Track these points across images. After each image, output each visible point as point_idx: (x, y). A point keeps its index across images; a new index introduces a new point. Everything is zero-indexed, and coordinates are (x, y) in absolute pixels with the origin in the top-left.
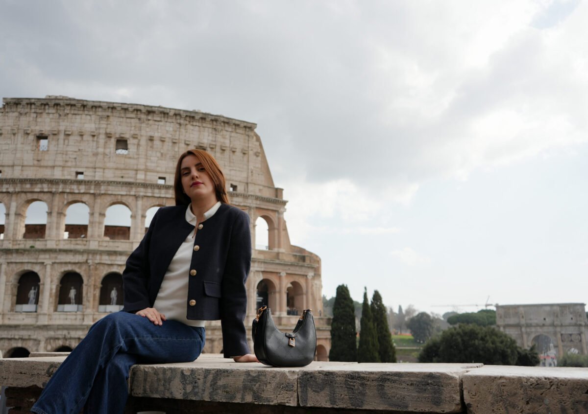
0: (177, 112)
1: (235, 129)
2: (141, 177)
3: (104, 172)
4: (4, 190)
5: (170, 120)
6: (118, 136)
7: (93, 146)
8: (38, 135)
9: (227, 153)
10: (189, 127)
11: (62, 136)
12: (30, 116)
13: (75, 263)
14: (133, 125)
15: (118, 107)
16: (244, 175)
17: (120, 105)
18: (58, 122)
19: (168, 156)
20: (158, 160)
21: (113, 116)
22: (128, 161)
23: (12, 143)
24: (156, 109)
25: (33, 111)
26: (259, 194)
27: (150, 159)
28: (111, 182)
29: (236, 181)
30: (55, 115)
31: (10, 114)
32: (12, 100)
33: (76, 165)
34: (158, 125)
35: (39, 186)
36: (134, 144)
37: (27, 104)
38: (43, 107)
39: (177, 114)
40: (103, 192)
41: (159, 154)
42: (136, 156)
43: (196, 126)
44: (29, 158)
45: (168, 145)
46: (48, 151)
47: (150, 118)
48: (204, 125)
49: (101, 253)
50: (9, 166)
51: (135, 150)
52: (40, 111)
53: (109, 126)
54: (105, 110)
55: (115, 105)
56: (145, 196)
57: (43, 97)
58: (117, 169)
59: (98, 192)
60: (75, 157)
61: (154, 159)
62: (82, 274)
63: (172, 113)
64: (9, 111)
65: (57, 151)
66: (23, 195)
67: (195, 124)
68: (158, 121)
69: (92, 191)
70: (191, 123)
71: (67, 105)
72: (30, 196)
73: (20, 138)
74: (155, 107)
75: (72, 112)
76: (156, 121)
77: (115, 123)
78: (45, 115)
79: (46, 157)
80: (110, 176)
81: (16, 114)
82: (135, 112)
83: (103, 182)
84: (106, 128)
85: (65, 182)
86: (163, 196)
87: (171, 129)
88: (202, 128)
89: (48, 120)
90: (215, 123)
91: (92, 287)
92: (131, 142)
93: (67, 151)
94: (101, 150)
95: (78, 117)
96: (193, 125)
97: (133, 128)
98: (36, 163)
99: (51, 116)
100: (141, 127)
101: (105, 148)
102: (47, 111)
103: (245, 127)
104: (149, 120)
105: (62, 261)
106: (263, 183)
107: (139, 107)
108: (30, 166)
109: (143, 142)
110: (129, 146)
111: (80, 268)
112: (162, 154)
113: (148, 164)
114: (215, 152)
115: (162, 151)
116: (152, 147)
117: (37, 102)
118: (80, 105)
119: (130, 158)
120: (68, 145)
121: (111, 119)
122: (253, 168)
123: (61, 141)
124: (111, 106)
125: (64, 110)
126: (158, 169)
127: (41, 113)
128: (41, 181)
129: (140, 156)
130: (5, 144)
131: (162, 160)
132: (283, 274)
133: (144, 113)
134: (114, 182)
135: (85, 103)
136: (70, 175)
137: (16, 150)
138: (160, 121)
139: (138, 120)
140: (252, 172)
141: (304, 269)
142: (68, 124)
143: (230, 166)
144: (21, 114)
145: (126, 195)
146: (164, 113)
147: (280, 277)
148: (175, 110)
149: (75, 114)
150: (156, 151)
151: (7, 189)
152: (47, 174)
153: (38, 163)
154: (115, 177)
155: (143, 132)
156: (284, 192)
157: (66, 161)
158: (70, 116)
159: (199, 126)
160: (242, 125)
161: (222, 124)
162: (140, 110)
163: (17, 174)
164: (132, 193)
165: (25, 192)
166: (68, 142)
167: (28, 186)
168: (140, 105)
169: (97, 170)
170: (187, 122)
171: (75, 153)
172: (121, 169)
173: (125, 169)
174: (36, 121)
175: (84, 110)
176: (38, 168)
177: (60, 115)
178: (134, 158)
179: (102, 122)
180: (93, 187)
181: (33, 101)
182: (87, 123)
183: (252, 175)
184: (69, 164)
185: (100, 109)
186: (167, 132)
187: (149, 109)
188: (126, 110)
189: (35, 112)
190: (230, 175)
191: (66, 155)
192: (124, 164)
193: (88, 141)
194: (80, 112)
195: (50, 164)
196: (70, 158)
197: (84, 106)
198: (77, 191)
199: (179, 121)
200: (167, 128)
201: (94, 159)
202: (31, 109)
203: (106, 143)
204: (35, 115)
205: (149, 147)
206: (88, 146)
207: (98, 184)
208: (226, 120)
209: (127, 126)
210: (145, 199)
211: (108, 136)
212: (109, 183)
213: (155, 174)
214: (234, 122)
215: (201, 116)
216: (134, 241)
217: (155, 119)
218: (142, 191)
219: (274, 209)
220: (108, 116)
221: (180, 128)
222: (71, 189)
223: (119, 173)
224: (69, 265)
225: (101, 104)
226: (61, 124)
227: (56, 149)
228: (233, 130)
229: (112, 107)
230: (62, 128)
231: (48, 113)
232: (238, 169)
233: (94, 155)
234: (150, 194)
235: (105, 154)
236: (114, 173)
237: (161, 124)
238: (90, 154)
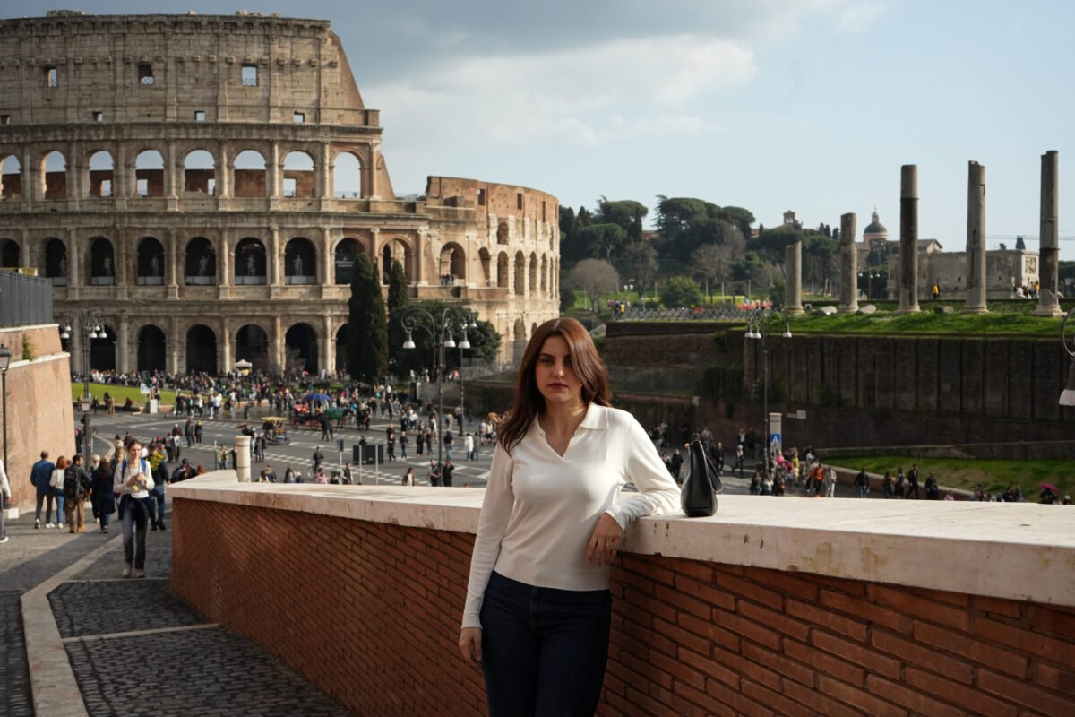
0: (211, 20)
1: (299, 32)
2: (172, 114)
3: (126, 111)
4: (15, 141)
5: (204, 31)
6: (138, 60)
7: (109, 77)
8: (44, 65)
9: (287, 69)
10: (232, 37)
11: (71, 67)
12: (32, 42)
13: (101, 228)
14: (157, 42)
15: (135, 21)
16: (314, 97)
17: (135, 19)
18: (66, 47)
19: (205, 82)
20: (193, 88)
21: (129, 33)
22: (154, 93)
23: (17, 78)
24: (183, 18)
25: (34, 34)
26: (338, 123)
27: (182, 88)
28: (134, 124)
29: (301, 108)
30: (61, 37)
31: (10, 40)
32: (9, 22)
33: (92, 103)
34: (189, 40)
35: (52, 133)
36: (160, 70)
37: (27, 25)
38: (45, 29)
39: (213, 22)
40: (126, 137)
41: (193, 81)
42: (163, 86)
43: (240, 35)
44: (36, 97)
45: (204, 68)
46: (58, 86)
47: (177, 31)
48: (252, 32)
49: (129, 214)
50: (16, 109)
51: (162, 78)
52: (43, 34)
53: (127, 48)
54: (118, 27)
55: (130, 19)
56: (178, 139)
57: (43, 15)
58: (141, 105)
59: (120, 137)
60: (89, 92)
61: (187, 87)
62: (111, 240)
63: (204, 22)
64: (7, 36)
65: (68, 86)
66: (36, 146)
67: (238, 32)
68: (189, 34)
69: (113, 137)
70: (234, 32)
71: (74, 23)
72: (44, 147)
73: (24, 72)
74: (182, 16)
75: (80, 33)
76: (185, 34)
77: (133, 42)
78: (48, 39)
79: (57, 95)
80: (133, 115)
81: (14, 40)
82: (158, 25)
83: (125, 125)
84: (124, 51)
85: (80, 127)
86: (200, 137)
87: (207, 43)
88: (249, 37)
89: (53, 45)
90: (267, 28)
91: (124, 256)
92: (157, 66)
93: (79, 86)
94: (119, 81)
95: (88, 38)
96: (236, 34)
97: (157, 48)
98: (46, 103)
99: (56, 39)
100: (166, 44)
101: (124, 78)
102: (50, 34)
103: (313, 27)
104: (177, 34)
105: (87, 226)
106: (346, 106)
107: (160, 19)
108: (40, 108)
109: (171, 67)
110: (154, 73)
111: (108, 233)
112: (197, 80)
113: (181, 95)
114: (270, 70)
115: (197, 76)
116: (183, 72)
117: (37, 22)
119: (156, 89)
120: (80, 78)
121: (129, 38)
122: (327, 86)
123: (71, 73)
124: (125, 20)
125: (70, 31)
126: (194, 100)
127: (44, 37)
128: (54, 127)
129: (169, 86)
130: (8, 80)
131: (197, 88)
132: (377, 231)
133: (169, 25)
134: (138, 124)
135: (93, 20)
136: (86, 117)
137: (21, 87)
138: (192, 34)
139: (162, 36)
140: (326, 92)
141: (410, 223)
142: (77, 49)
143: (292, 87)
144: (21, 39)
145: (155, 139)
146: (195, 23)
147: (371, 236)
148: (209, 17)
149: (84, 35)
150: (190, 77)
151: (17, 139)
152: (57, 117)
153: (49, 104)
154: (139, 116)
155: (171, 53)
156: (380, 114)
157: (80, 99)
158: (78, 38)
159: (245, 35)
160: (307, 25)
161: (278, 27)
162: (163, 23)
163: (27, 119)
164: (162, 136)
165: (38, 142)
166: (80, 74)
167: (40, 134)
168: (162, 15)
169: (117, 109)
170: (228, 32)
171: (90, 88)
172: (146, 105)
173: (151, 105)
174: (40, 48)
175: (94, 29)
176: (49, 110)
177: (66, 38)
178: (160, 89)
179: (117, 43)
180: (113, 132)
181: (32, 21)
182: (99, 47)
183: (326, 96)
184: (84, 102)
186: (202, 48)
187: (174, 19)
188: (145, 24)
189: (37, 36)
190: (293, 99)
191: (79, 90)
192: (150, 98)
193: (102, 70)
194: (90, 32)
195: (62, 103)
196: (84, 94)
197: (93, 24)
198: (95, 138)
199: (216, 31)
200: (202, 43)
201: (112, 94)
202: (32, 31)
203: (125, 71)
204: (36, 40)
205: (179, 72)
206: (104, 78)
207: (119, 128)
208: (281, 22)
209: (150, 46)
210: (179, 143)
211: (126, 62)
212: (132, 125)
213: (190, 108)
214: (294, 22)
215: (245, 20)
216: (168, 198)
217: (184, 31)
218: (173, 134)
219: (362, 141)
220: (124, 35)
221: (218, 41)
222: (88, 136)
223: (144, 110)
224: (96, 231)
225: (113, 19)
226: (69, 49)
227: (66, 83)
228: (296, 34)
229: (127, 22)
230: (71, 56)
231: (53, 36)
232: (304, 90)
233: (111, 88)
234: (183, 137)
235: (125, 87)
236: (138, 111)
237: (194, 37)
238: (107, 87)
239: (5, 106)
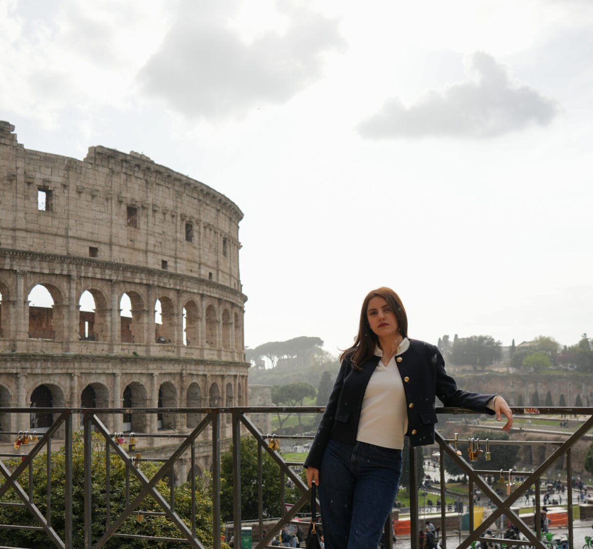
2: (203, 272)
4: (107, 278)
5: (215, 206)
7: (172, 229)
8: (129, 205)
11: (150, 212)
14: (195, 207)
15: (193, 184)
18: (146, 192)
19: (213, 248)
20: (208, 252)
21: (185, 193)
22: (193, 250)
23: (106, 212)
25: (124, 170)
30: (142, 181)
31: (100, 169)
32: (108, 152)
34: (208, 210)
35: (138, 275)
36: (197, 232)
38: (133, 168)
41: (208, 246)
42: (198, 247)
44: (124, 236)
45: (213, 234)
46: (139, 229)
47: (205, 200)
50: (105, 244)
51: (198, 239)
52: (130, 173)
53: (183, 206)
57: (127, 152)
58: (188, 260)
59: (182, 288)
60: (160, 240)
61: (206, 251)
62: (176, 386)
64: (100, 164)
65: (147, 230)
66: (122, 285)
67: (225, 212)
69: (178, 287)
72: (128, 287)
73: (114, 206)
75: (157, 181)
76: (207, 204)
77: (186, 202)
78: (134, 179)
79: (139, 237)
80: (184, 268)
81: (106, 170)
82: (199, 193)
84: (181, 208)
87: (214, 216)
89: (136, 187)
92: (195, 228)
93: (154, 232)
94: (178, 235)
95: (161, 189)
96: (222, 213)
97: (195, 211)
98: (130, 243)
99: (139, 182)
100: (200, 210)
101: (180, 233)
102: (137, 175)
104: (204, 202)
107: (204, 188)
108: (125, 247)
110: (194, 233)
112: (210, 246)
113: (205, 257)
115: (210, 242)
117: (132, 160)
118: (167, 174)
120: (155, 225)
121: (184, 197)
123: (150, 219)
124: (188, 181)
125: (151, 177)
126: (209, 263)
127: (131, 175)
129: (201, 246)
130: (99, 211)
131: (210, 252)
133: (204, 195)
136: (158, 264)
137: (110, 222)
138: (209, 205)
142: (154, 196)
144: (112, 172)
146: (214, 197)
148: (221, 195)
149: (158, 184)
150: (207, 242)
151: (110, 275)
153: (133, 244)
154: (187, 270)
155: (201, 218)
157: (155, 246)
158: (155, 186)
162: (203, 191)
166: (155, 221)
167: (129, 274)
168: (206, 185)
169: (177, 260)
171: (160, 236)
172: (191, 261)
173: (193, 261)
174: (126, 185)
175: (166, 182)
176: (132, 251)
177: (147, 183)
179: (178, 199)
180: (178, 282)
184: (157, 249)
185: (177, 183)
186: (212, 218)
189: (125, 173)
191: (154, 237)
192: (192, 254)
193: (169, 222)
194: (163, 183)
195: (142, 246)
197: (169, 176)
199: (219, 208)
200: (212, 214)
201: (174, 246)
202: (122, 167)
203: (180, 226)
204: (123, 176)
205: (204, 236)
206: (169, 229)
207: (181, 278)
213: (207, 269)
220: (182, 193)
221: (217, 215)
226: (149, 194)
230: (150, 201)
231: (137, 177)
233: (173, 240)
235: (180, 241)
236: (187, 265)
238: (171, 239)
239: (95, 238)
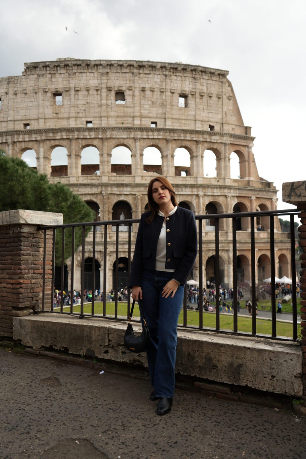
0: (163, 65)
1: (211, 77)
2: (137, 122)
3: (108, 120)
4: (34, 139)
5: (157, 73)
6: (116, 89)
7: (97, 99)
8: (54, 92)
9: (205, 98)
10: (173, 77)
11: (73, 92)
12: (46, 77)
13: (92, 194)
14: (128, 78)
15: (115, 63)
16: (220, 116)
17: (116, 62)
18: (69, 81)
19: (158, 103)
20: (150, 107)
21: (111, 72)
22: (126, 109)
23: (35, 101)
24: (146, 63)
25: (48, 72)
26: (232, 132)
27: (144, 107)
28: (115, 128)
29: (213, 122)
30: (66, 74)
31: (31, 77)
32: (31, 65)
33: (86, 115)
34: (148, 78)
35: (59, 134)
36: (130, 95)
37: (43, 67)
38: (55, 69)
39: (163, 67)
40: (108, 136)
41: (150, 103)
42: (132, 105)
43: (179, 76)
44: (49, 112)
45: (157, 94)
46: (63, 105)
47: (141, 71)
48: (185, 75)
49: (112, 185)
50: (34, 119)
51: (131, 100)
52: (54, 72)
53: (109, 81)
54: (104, 67)
55: (112, 62)
56: (142, 138)
57: (55, 60)
58: (118, 117)
59: (105, 136)
60: (84, 108)
61: (146, 107)
62: (98, 202)
63: (158, 66)
64: (30, 74)
65: (70, 104)
66: (48, 142)
67: (178, 74)
68: (148, 74)
69: (100, 137)
70: (175, 74)
71: (75, 65)
72: (53, 143)
73: (40, 95)
74: (145, 62)
75: (79, 72)
76: (146, 74)
77: (113, 78)
78: (57, 75)
79: (62, 110)
80: (113, 123)
81: (35, 76)
82: (129, 67)
83: (109, 128)
84: (107, 83)
85: (79, 130)
86: (156, 137)
87: (159, 80)
88: (183, 78)
89: (60, 79)
90: (194, 73)
91: (107, 212)
92: (127, 93)
93: (77, 104)
94: (104, 102)
95: (84, 75)
96: (176, 76)
97: (128, 82)
98: (55, 115)
99: (63, 75)
100: (134, 80)
101: (107, 100)
102: (59, 72)
103: (219, 75)
104: (140, 73)
105: (83, 193)
106: (235, 123)
107: (132, 63)
108: (51, 118)
109: (137, 93)
110: (126, 97)
111: (96, 198)
112: (153, 102)
113: (142, 111)
114: (195, 98)
115: (153, 100)
116: (144, 97)
117: (51, 64)
118: (85, 64)
119: (127, 107)
120: (78, 99)
121: (110, 75)
122: (226, 111)
123: (72, 97)
124: (109, 63)
125: (72, 70)
126: (151, 115)
127: (55, 74)
128: (61, 130)
129: (135, 105)
130: (30, 102)
131: (153, 107)
132: (253, 198)
133: (136, 68)
134: (117, 128)
135: (88, 62)
136: (82, 124)
137: (38, 106)
138: (150, 74)
139: (131, 74)
140: (226, 114)
141: (270, 194)
142: (76, 81)
143: (208, 110)
144: (39, 76)
145: (127, 138)
146: (152, 66)
147: (251, 201)
148: (161, 63)
149: (81, 73)
150: (148, 100)
151: (36, 138)
152: (64, 124)
153: (57, 116)
154: (117, 123)
155: (136, 85)
156: (252, 129)
157: (78, 113)
158: (77, 74)
159: (181, 76)
160: (217, 73)
161: (200, 73)
162: (133, 66)
163: (41, 125)
164: (132, 136)
165: (49, 140)
166: (78, 97)
167: (51, 135)
168: (133, 61)
169: (103, 119)
170: (171, 74)
171: (85, 106)
172: (121, 117)
173: (124, 117)
174: (51, 81)
175: (88, 69)
176: (57, 120)
177: (69, 74)
178: (130, 107)
179: (103, 78)
180: (100, 133)
181: (47, 64)
182: (91, 79)
183: (226, 116)
184: (80, 115)
185: (101, 67)
186: (156, 83)
187: (140, 64)
188: (121, 66)
189: (50, 74)
190: (209, 117)
191: (78, 107)
192: (123, 112)
193: (93, 95)
194: (85, 71)
195: (66, 115)
196: (80, 110)
197: (88, 65)
198: (88, 137)
199: (164, 73)
200: (156, 80)
201: (100, 109)
202: (46, 71)
203: (107, 95)
204: (50, 76)
205: (142, 97)
206: (94, 99)
207: (104, 130)
208: (203, 70)
209: (123, 80)
210: (142, 141)
211: (109, 89)
212: (113, 129)
213: (148, 119)
214: (210, 70)
215: (182, 67)
216: (136, 175)
217: (145, 72)
218: (139, 135)
219: (245, 144)
220: (107, 73)
221: (165, 79)
222: (83, 135)
223: (119, 120)
224: (88, 196)
225: (102, 62)
226: (71, 82)
227: (69, 103)
228: (209, 78)
229: (110, 65)
230: (72, 85)
231: (60, 73)
232: (214, 112)
233: (99, 106)
234: (145, 137)
235: (107, 105)
236: (116, 121)
237: (150, 76)
238: (96, 106)
239: (27, 118)
